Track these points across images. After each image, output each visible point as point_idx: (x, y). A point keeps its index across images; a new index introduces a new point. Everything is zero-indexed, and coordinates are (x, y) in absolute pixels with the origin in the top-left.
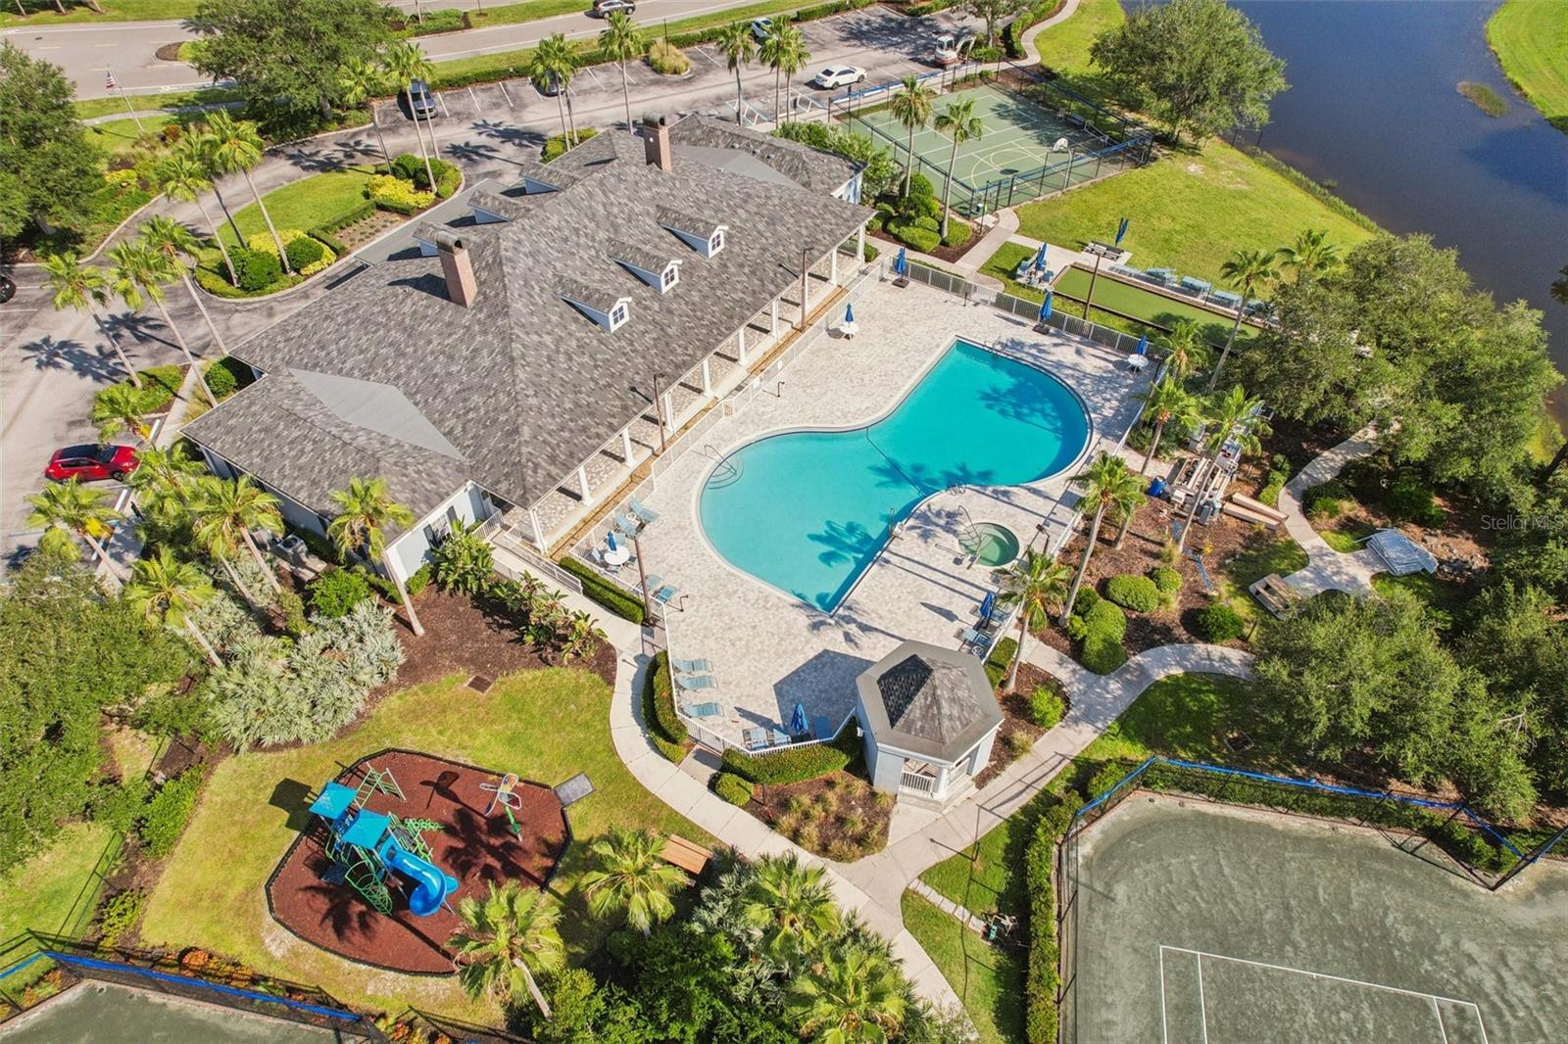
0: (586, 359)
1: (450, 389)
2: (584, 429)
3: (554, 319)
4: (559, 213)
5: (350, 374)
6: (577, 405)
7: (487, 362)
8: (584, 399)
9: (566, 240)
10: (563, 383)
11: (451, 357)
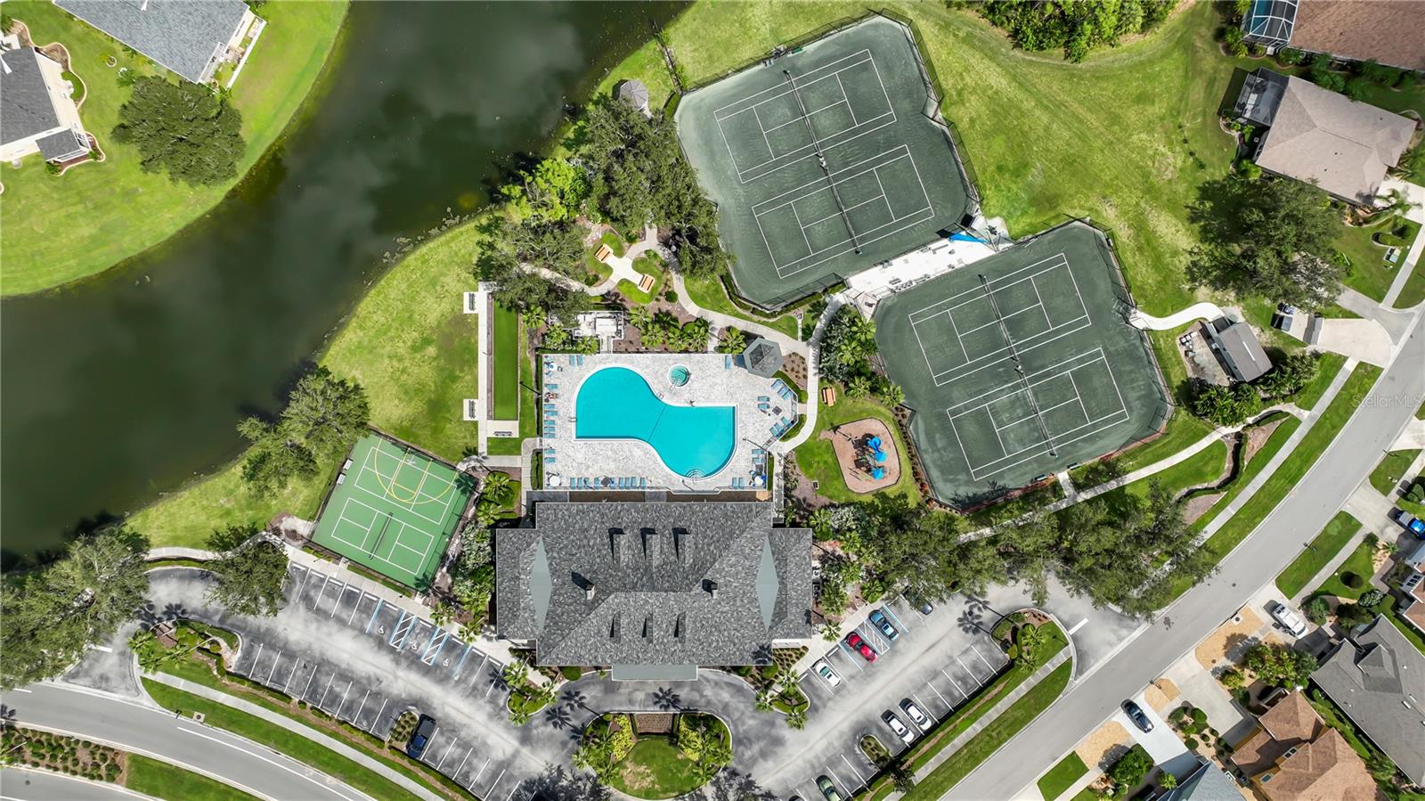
0: (708, 532)
1: (747, 563)
2: (733, 512)
3: (702, 553)
4: (662, 586)
5: (759, 607)
6: (727, 521)
7: (733, 559)
8: (723, 521)
9: (669, 576)
10: (723, 531)
11: (737, 574)
